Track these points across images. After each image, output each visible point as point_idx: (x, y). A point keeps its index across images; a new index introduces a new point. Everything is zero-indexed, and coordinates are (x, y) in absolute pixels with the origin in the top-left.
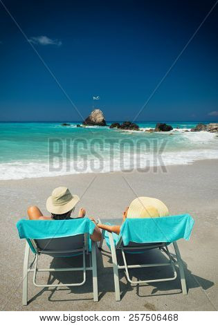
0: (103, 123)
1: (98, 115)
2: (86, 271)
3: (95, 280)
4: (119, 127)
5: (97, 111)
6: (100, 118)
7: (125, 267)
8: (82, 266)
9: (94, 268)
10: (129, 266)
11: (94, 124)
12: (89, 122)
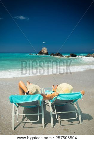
0: (47, 54)
1: (45, 50)
2: (39, 115)
3: (43, 119)
4: (54, 55)
5: (45, 48)
6: (46, 51)
7: (56, 113)
8: (37, 113)
9: (42, 114)
10: (57, 113)
11: (43, 54)
12: (41, 53)
